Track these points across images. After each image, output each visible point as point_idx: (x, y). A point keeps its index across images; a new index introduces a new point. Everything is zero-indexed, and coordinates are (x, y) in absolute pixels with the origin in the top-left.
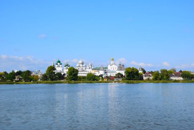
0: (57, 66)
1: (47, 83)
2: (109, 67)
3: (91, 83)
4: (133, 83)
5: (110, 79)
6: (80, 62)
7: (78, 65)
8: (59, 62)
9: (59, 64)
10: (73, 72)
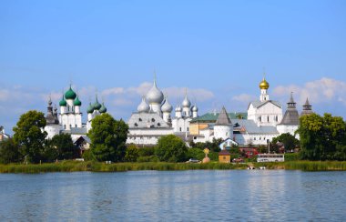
0: (62, 109)
1: (13, 171)
2: (252, 113)
3: (169, 168)
4: (324, 170)
5: (243, 156)
6: (153, 95)
7: (142, 106)
8: (73, 96)
9: (70, 102)
10: (110, 131)
